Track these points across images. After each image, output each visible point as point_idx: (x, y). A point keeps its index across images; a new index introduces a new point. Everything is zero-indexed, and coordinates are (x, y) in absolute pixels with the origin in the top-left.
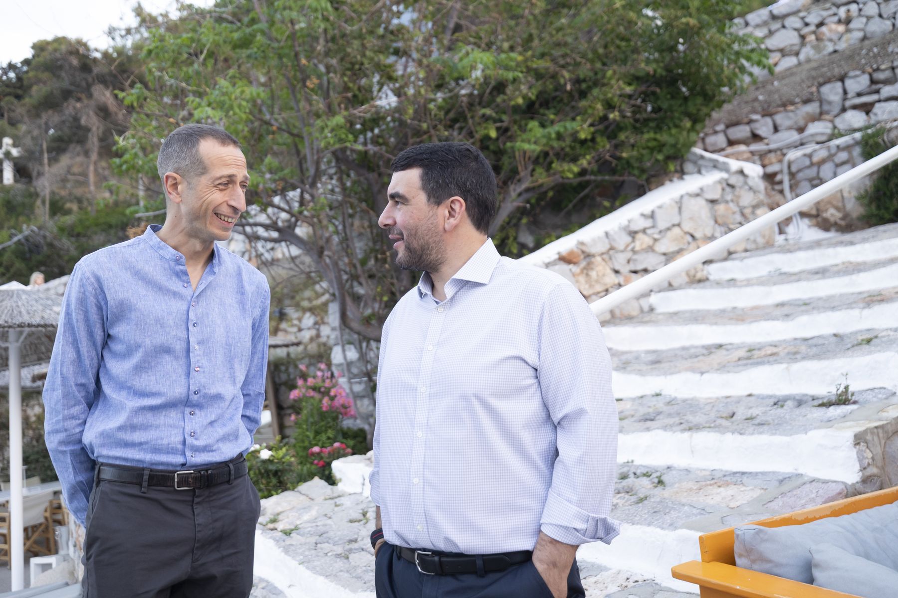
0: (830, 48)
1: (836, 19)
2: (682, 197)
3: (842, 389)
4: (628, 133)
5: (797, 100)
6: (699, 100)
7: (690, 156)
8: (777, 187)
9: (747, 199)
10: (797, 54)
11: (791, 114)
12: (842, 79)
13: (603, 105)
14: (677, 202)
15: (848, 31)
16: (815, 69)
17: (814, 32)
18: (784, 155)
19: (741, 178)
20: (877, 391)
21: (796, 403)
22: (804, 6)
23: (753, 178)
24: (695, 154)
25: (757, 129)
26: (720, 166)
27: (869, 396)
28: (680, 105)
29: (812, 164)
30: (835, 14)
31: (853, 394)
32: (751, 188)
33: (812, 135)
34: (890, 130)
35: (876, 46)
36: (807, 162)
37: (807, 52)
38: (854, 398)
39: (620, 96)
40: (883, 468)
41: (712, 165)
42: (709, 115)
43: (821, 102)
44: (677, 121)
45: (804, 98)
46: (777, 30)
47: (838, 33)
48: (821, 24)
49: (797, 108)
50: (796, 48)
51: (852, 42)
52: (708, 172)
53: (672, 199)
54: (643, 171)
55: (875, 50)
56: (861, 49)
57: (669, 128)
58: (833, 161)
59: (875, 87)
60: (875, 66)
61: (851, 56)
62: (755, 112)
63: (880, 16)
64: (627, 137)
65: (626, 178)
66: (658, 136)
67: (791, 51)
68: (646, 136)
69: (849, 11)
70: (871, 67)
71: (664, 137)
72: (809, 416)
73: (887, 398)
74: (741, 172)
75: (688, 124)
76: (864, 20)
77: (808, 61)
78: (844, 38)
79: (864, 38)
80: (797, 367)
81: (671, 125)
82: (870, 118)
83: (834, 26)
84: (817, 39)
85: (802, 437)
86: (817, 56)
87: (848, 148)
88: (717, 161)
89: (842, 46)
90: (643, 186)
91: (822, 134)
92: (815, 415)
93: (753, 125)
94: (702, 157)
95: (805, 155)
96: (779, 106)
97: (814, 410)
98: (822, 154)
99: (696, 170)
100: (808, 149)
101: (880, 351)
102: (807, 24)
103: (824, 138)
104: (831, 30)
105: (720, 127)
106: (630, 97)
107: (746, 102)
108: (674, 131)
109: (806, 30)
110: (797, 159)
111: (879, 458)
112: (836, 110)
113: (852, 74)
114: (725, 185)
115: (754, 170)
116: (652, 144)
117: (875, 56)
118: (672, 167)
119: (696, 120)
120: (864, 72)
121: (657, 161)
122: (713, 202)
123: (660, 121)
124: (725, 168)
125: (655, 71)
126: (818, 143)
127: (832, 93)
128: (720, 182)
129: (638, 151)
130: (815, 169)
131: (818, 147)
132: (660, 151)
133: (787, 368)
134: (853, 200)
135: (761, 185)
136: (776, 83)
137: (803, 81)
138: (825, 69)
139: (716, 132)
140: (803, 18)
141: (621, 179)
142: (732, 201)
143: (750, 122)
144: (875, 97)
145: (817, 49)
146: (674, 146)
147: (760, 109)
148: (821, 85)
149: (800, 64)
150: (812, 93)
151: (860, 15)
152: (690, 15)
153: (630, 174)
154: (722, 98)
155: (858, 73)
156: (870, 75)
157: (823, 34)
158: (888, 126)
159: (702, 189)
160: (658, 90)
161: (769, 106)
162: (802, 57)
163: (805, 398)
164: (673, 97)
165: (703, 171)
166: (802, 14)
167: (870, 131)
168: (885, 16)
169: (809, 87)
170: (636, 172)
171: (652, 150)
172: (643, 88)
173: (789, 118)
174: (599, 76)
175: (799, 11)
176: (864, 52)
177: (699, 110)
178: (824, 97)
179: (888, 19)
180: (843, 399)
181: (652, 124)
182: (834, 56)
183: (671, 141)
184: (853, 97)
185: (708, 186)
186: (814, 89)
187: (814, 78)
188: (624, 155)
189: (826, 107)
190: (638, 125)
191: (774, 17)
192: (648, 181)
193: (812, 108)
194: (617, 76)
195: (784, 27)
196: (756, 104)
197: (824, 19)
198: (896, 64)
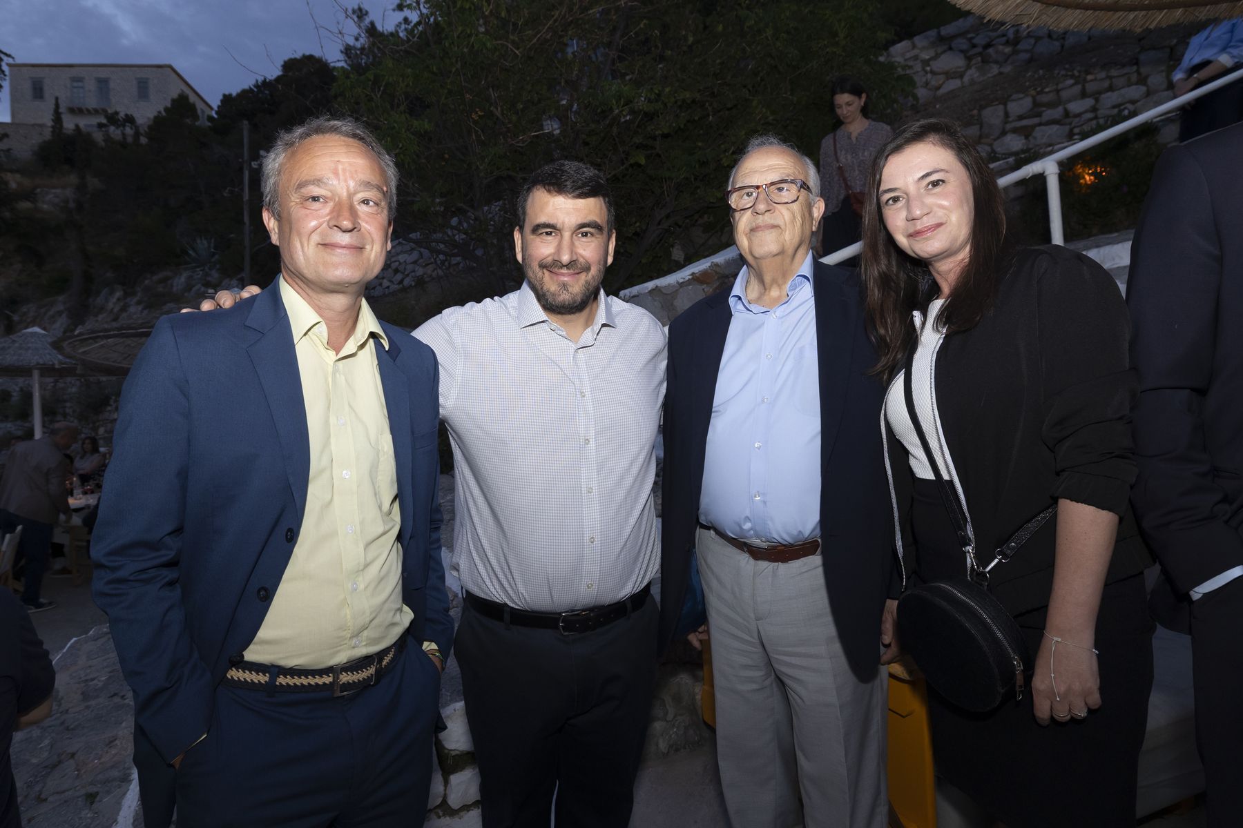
0: (997, 70)
1: (1002, 39)
10: (962, 76)
12: (1005, 102)
15: (1015, 52)
16: (978, 91)
17: (980, 54)
22: (972, 27)
30: (1001, 35)
35: (1042, 67)
37: (972, 74)
43: (982, 125)
46: (944, 52)
48: (988, 46)
50: (961, 70)
55: (1039, 71)
59: (1037, 110)
60: (1039, 89)
61: (1016, 78)
63: (1050, 36)
67: (956, 73)
70: (1035, 89)
76: (1032, 41)
77: (973, 83)
78: (1012, 60)
79: (1031, 60)
82: (1029, 141)
83: (1001, 47)
84: (984, 61)
86: (981, 79)
89: (1008, 67)
102: (974, 46)
104: (997, 52)
109: (973, 52)
112: (996, 133)
117: (1039, 78)
120: (1027, 95)
127: (994, 116)
136: (938, 106)
137: (964, 104)
138: (988, 92)
140: (968, 40)
144: (1036, 120)
145: (983, 71)
148: (983, 108)
149: (963, 87)
150: (973, 117)
151: (1028, 36)
155: (1021, 95)
156: (1034, 97)
157: (989, 55)
162: (967, 79)
166: (970, 36)
168: (1054, 36)
169: (971, 110)
175: (967, 32)
176: (1028, 74)
178: (985, 120)
179: (1057, 39)
182: (999, 79)
184: (1014, 121)
186: (975, 112)
187: (976, 101)
189: (986, 131)
191: (942, 39)
193: (973, 131)
195: (950, 49)
197: (991, 39)
198: (1060, 86)
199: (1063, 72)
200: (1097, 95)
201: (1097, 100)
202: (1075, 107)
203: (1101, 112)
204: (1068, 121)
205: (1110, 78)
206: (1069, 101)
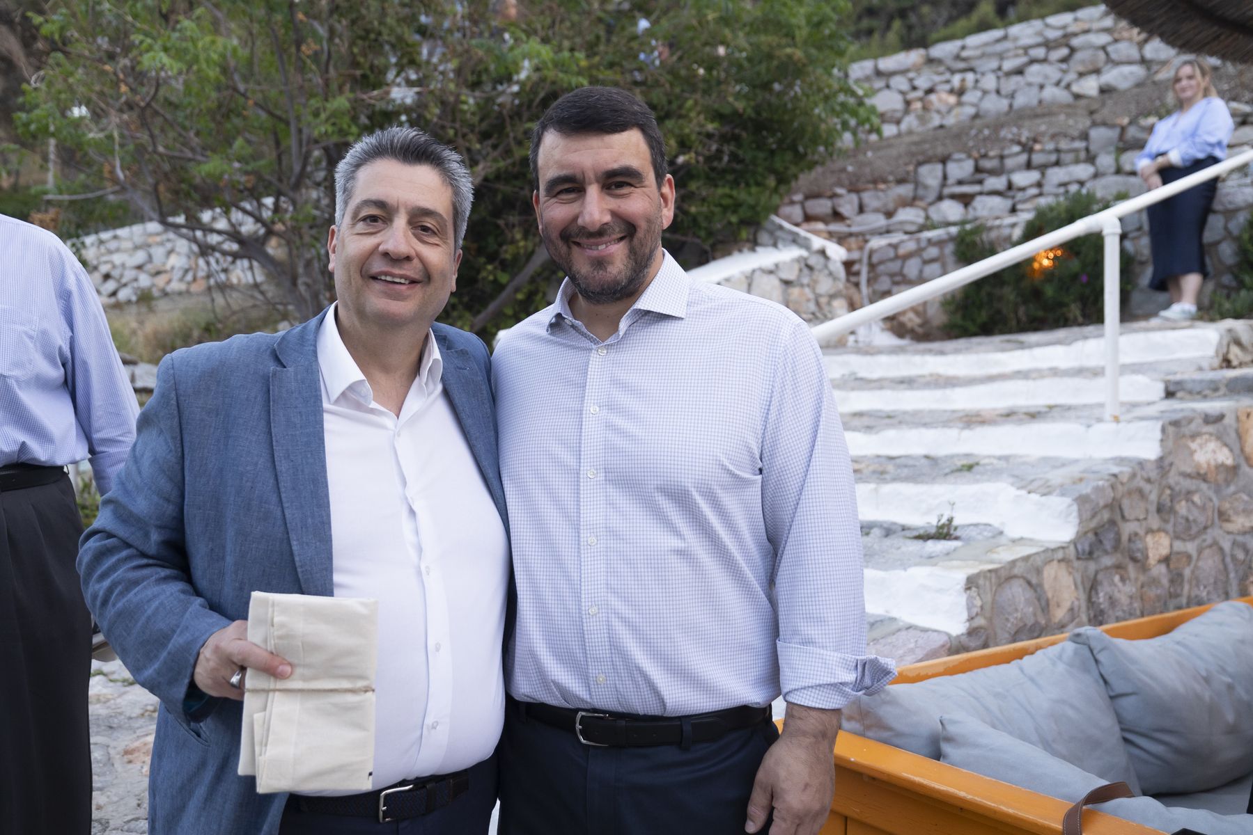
0: (936, 121)
1: (947, 87)
2: (754, 271)
3: (944, 520)
4: (700, 183)
5: (891, 178)
6: (789, 156)
7: (766, 224)
8: (853, 279)
9: (825, 286)
10: (898, 122)
11: (881, 194)
12: (944, 161)
13: (677, 142)
14: (747, 277)
15: (960, 104)
16: (916, 144)
17: (921, 99)
18: (866, 241)
19: (821, 260)
20: (981, 527)
21: (883, 532)
22: (914, 65)
23: (835, 262)
24: (773, 223)
25: (839, 206)
26: (800, 241)
27: (973, 533)
28: (765, 159)
29: (897, 257)
30: (948, 82)
31: (956, 528)
32: (831, 274)
33: (902, 223)
34: (990, 229)
35: (988, 127)
36: (891, 253)
37: (910, 122)
38: (958, 533)
39: (699, 133)
40: (990, 620)
41: (790, 237)
42: (796, 177)
43: (917, 184)
44: (759, 179)
45: (899, 177)
46: (879, 90)
47: (947, 103)
48: (930, 91)
49: (889, 188)
50: (898, 115)
51: (963, 118)
52: (785, 246)
53: (742, 273)
54: (710, 234)
55: (986, 132)
56: (971, 128)
57: (748, 185)
58: (920, 256)
59: (979, 176)
60: (983, 151)
61: (957, 135)
62: (842, 186)
63: (998, 92)
64: (698, 188)
65: (689, 239)
66: (735, 193)
67: (892, 117)
68: (720, 191)
69: (963, 80)
70: (979, 151)
71: (741, 195)
72: (904, 549)
73: (993, 537)
74: (822, 252)
75: (771, 182)
76: (979, 94)
77: (910, 132)
78: (955, 112)
79: (976, 116)
80: (887, 488)
81: (752, 181)
82: (967, 212)
83: (944, 96)
84: (925, 108)
85: (899, 573)
86: (920, 129)
87: (940, 243)
88: (797, 234)
89: (950, 121)
90: (706, 252)
91: (912, 223)
92: (911, 549)
93: (836, 201)
94: (781, 228)
95: (890, 245)
96: (868, 182)
97: (909, 542)
98: (911, 246)
99: (771, 242)
100: (895, 238)
101: (989, 480)
102: (914, 88)
103: (913, 228)
104: (940, 100)
105: (798, 197)
106: (709, 136)
107: (833, 172)
108: (754, 189)
109: (912, 95)
110: (881, 248)
111: (988, 607)
112: (932, 196)
113: (956, 156)
114: (803, 265)
115: (837, 253)
116: (726, 201)
117: (985, 139)
118: (744, 234)
119: (783, 180)
120: (969, 156)
121: (730, 223)
122: (787, 283)
123: (740, 174)
124: (805, 245)
125: (744, 110)
126: (906, 233)
127: (930, 175)
128: (799, 260)
129: (709, 207)
130: (898, 264)
131: (905, 237)
132: (734, 212)
133: (876, 490)
134: (937, 305)
135: (841, 272)
136: (870, 154)
137: (899, 156)
138: (927, 146)
139: (792, 203)
140: (911, 80)
141: (684, 239)
142: (808, 286)
143: (834, 196)
144: (976, 188)
145: (922, 120)
146: (753, 208)
147: (846, 182)
148: (920, 164)
149: (899, 135)
150: (908, 173)
151: (975, 87)
152: (795, 45)
153: (695, 235)
154: (816, 157)
155: (963, 156)
156: (976, 161)
157: (931, 102)
158: (990, 223)
159: (777, 266)
160: (744, 134)
161: (857, 181)
162: (904, 126)
163: (894, 527)
164: (759, 148)
165: (780, 245)
166: (911, 75)
167: (968, 227)
168: (1003, 92)
169: (906, 164)
170: (702, 233)
171: (725, 209)
172: (727, 129)
173: (878, 198)
174: (674, 106)
175: (908, 71)
176: (973, 132)
177: (786, 168)
178: (921, 179)
179: (1006, 97)
180: (944, 532)
181: (730, 177)
182: (941, 132)
183: (751, 201)
184: (953, 185)
185: (785, 263)
186: (911, 168)
187: (913, 154)
188: (693, 209)
189: (921, 192)
190: (713, 175)
191: (879, 73)
192: (713, 246)
193: (905, 190)
194: (699, 108)
195: (888, 87)
196: (843, 176)
197: (935, 85)
198: (1006, 152)
199: (1010, 136)
200: (1043, 168)
201: (1043, 174)
202: (1021, 178)
203: (1046, 189)
204: (1011, 193)
205: (1058, 151)
206: (1012, 171)
